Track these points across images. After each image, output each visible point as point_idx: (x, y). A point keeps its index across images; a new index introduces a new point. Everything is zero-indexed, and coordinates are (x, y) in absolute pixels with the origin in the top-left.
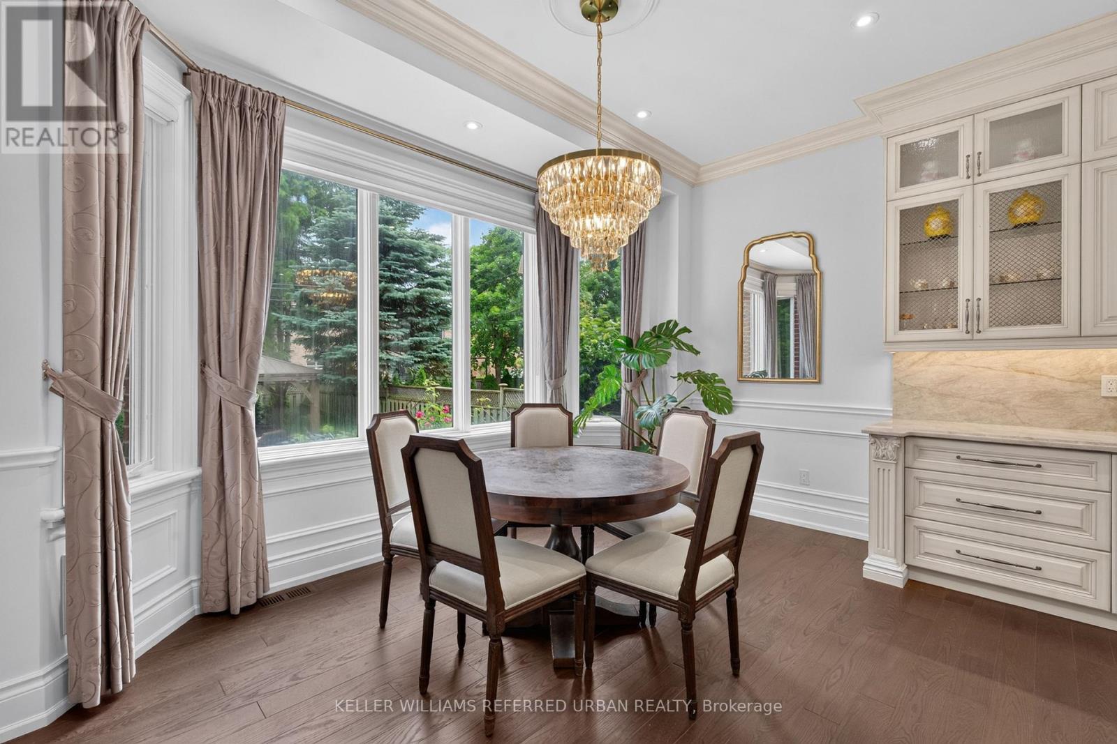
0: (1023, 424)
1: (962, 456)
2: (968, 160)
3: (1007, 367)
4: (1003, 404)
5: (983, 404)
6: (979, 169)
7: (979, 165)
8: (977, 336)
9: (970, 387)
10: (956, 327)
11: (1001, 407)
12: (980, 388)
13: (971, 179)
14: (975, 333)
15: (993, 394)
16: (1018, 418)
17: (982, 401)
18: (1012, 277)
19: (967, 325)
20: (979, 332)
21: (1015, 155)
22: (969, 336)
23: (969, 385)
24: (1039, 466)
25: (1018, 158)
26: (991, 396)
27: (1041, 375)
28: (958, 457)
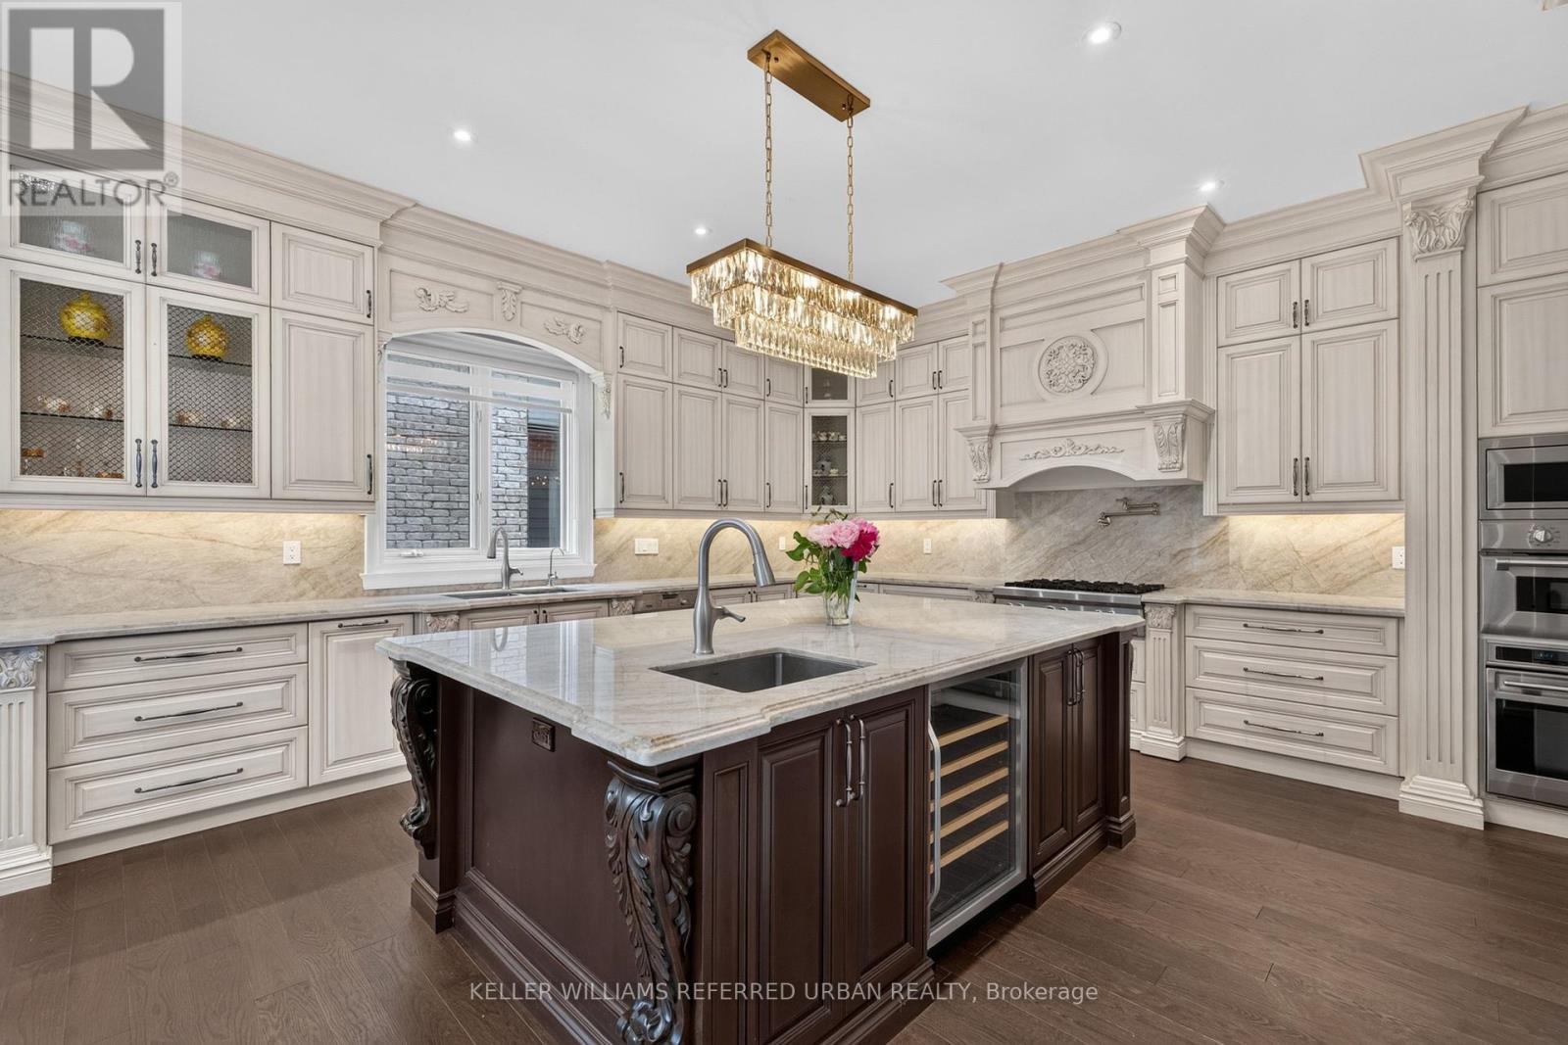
0: (204, 603)
1: (143, 657)
2: (138, 249)
3: (183, 534)
4: (178, 581)
5: (152, 583)
6: (155, 266)
7: (155, 261)
8: (152, 492)
9: (132, 561)
10: (120, 476)
11: (176, 585)
12: (147, 563)
13: (142, 274)
14: (149, 487)
15: (164, 569)
16: (198, 597)
17: (150, 579)
18: (194, 419)
19: (139, 477)
20: (154, 486)
21: (197, 267)
22: (140, 491)
23: (131, 559)
24: (240, 650)
25: (200, 272)
26: (162, 572)
27: (223, 542)
28: (138, 660)
